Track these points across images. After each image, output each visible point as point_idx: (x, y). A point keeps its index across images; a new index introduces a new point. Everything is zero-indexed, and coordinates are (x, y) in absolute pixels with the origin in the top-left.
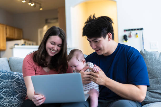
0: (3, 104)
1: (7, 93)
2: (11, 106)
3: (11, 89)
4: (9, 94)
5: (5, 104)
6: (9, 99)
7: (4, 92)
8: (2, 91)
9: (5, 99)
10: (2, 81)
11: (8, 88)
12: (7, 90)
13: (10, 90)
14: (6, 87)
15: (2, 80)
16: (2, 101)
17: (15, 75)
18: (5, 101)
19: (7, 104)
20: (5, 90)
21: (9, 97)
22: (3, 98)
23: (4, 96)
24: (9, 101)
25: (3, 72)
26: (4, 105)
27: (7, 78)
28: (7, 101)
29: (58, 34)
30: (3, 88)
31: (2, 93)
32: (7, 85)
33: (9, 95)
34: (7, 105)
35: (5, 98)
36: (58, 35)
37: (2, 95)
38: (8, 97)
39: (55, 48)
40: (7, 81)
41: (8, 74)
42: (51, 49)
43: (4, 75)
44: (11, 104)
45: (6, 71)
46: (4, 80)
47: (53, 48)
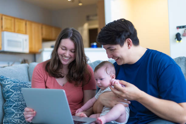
0: (14, 120)
1: (19, 107)
2: (23, 123)
3: (23, 102)
4: (20, 108)
5: (16, 120)
6: (20, 114)
7: (15, 106)
8: (13, 105)
9: (16, 115)
10: (13, 93)
11: (19, 101)
12: (19, 103)
13: (22, 104)
14: (17, 100)
15: (13, 91)
16: (12, 117)
17: (29, 85)
18: (16, 117)
19: (19, 120)
20: (17, 103)
21: (21, 113)
22: (13, 113)
23: (14, 111)
24: (21, 117)
25: (14, 82)
26: (15, 122)
27: (19, 90)
28: (18, 117)
29: (69, 36)
30: (14, 102)
31: (12, 107)
32: (18, 97)
33: (21, 110)
34: (19, 122)
35: (16, 113)
36: (69, 38)
37: (12, 110)
38: (19, 112)
39: (66, 54)
40: (19, 92)
41: (21, 84)
42: (63, 55)
43: (16, 86)
44: (23, 121)
45: (19, 81)
46: (16, 92)
47: (64, 53)
